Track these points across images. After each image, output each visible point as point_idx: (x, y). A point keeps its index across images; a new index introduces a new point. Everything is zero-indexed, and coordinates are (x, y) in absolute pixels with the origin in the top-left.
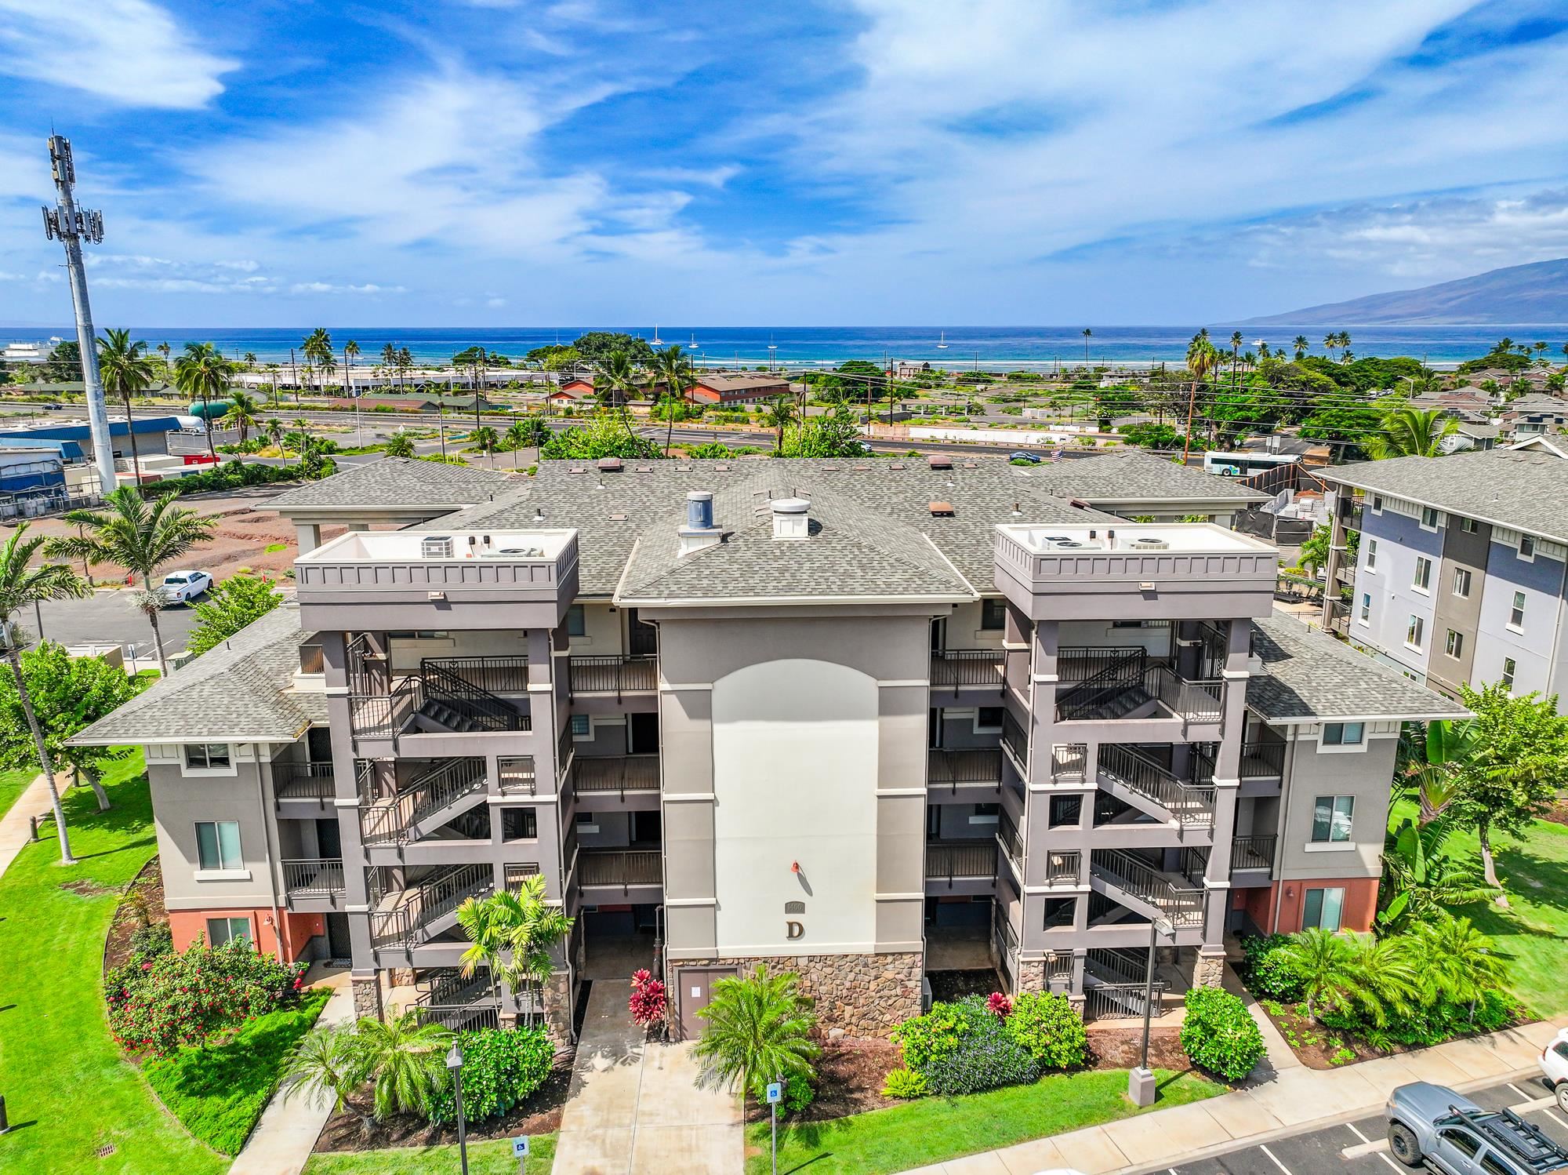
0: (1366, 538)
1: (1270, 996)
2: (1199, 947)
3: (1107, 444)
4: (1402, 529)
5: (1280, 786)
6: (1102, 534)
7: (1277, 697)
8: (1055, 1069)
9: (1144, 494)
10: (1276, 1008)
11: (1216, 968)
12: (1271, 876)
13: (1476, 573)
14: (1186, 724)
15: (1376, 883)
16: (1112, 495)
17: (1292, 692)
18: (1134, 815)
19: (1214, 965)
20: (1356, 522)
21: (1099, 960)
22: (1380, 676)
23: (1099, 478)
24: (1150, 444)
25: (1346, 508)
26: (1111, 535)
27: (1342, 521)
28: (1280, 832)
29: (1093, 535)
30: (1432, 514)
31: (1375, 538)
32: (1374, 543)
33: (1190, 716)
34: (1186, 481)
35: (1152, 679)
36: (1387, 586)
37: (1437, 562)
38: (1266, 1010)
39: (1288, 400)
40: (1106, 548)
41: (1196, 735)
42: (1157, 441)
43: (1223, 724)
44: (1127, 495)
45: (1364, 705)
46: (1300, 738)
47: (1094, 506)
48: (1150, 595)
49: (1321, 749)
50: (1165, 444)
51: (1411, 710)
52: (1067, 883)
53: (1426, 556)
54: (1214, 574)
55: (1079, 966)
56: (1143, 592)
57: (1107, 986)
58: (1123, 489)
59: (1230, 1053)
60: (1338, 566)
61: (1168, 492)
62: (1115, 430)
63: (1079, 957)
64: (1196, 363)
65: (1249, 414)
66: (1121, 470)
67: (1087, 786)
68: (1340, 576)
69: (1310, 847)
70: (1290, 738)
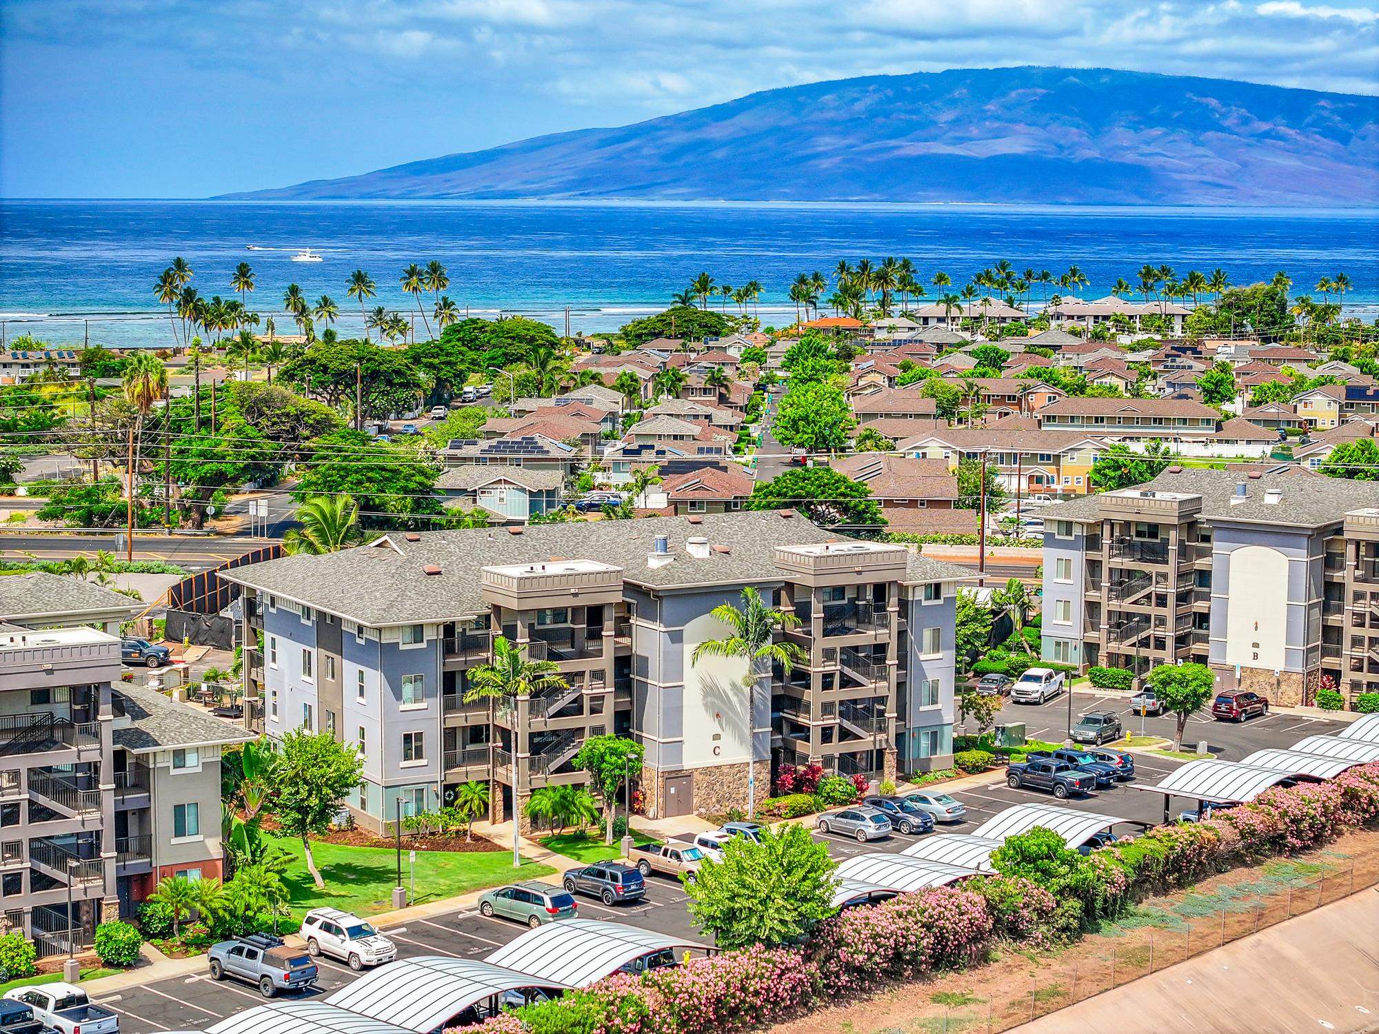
0: (268, 636)
1: (155, 936)
2: (102, 899)
3: (11, 519)
4: (290, 624)
5: (150, 800)
6: (18, 639)
7: (139, 738)
8: (18, 976)
9: (48, 608)
10: (158, 941)
11: (114, 911)
12: (151, 864)
13: (337, 658)
14: (79, 752)
15: (220, 864)
16: (23, 612)
17: (148, 734)
18: (52, 815)
19: (113, 910)
20: (260, 621)
21: (41, 917)
22: (205, 720)
23: (11, 598)
24: (80, 518)
25: (251, 607)
26: (24, 639)
27: (249, 621)
28: (153, 832)
29: (12, 640)
30: (307, 611)
31: (274, 636)
32: (273, 639)
33: (81, 747)
34: (82, 596)
35: (58, 735)
36: (286, 680)
37: (314, 651)
38: (152, 944)
39: (274, 444)
40: (21, 646)
41: (86, 757)
42: (90, 514)
43: (101, 750)
44: (34, 611)
45: (193, 735)
46: (158, 765)
47: (10, 621)
48: (50, 672)
49: (173, 772)
50: (103, 517)
51: (221, 738)
52: (15, 863)
53: (308, 648)
54: (85, 656)
55: (28, 919)
56: (45, 670)
57: (48, 935)
58: (31, 606)
59: (122, 945)
60: (252, 666)
61: (67, 606)
62: (21, 491)
63: (27, 913)
64: (138, 390)
65: (223, 467)
66: (28, 590)
67: (23, 796)
68: (253, 676)
69: (175, 841)
70: (151, 766)
